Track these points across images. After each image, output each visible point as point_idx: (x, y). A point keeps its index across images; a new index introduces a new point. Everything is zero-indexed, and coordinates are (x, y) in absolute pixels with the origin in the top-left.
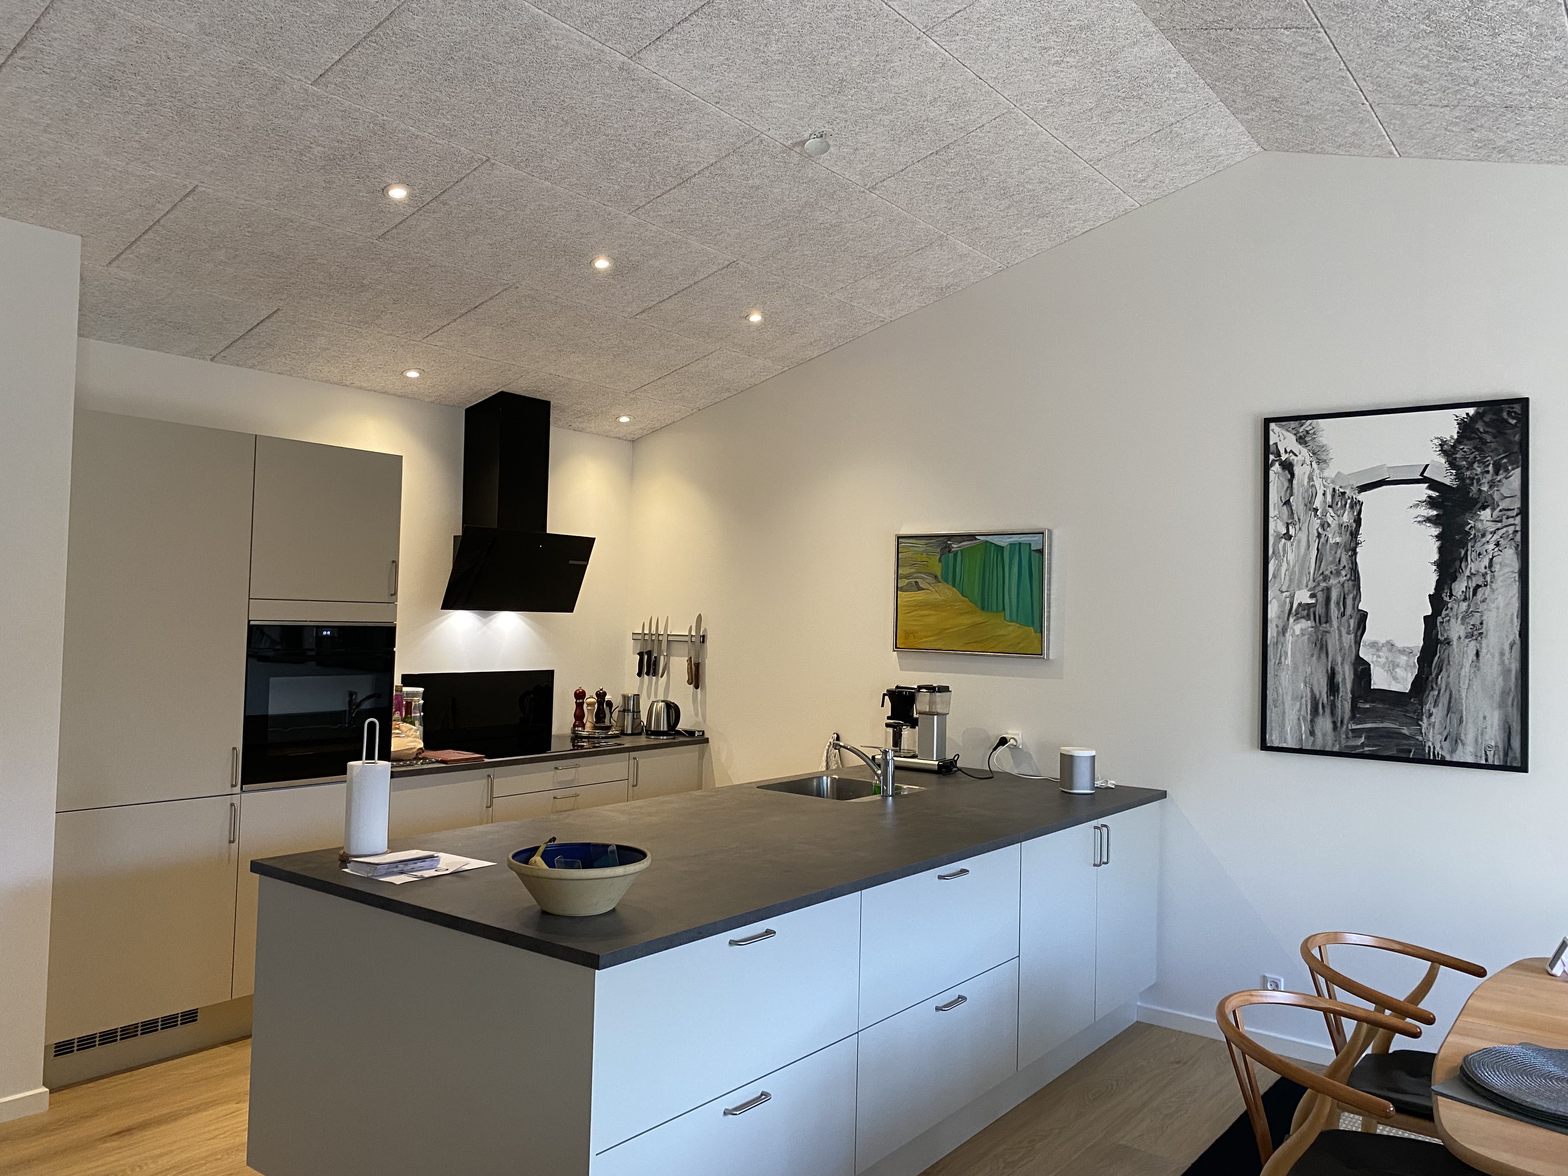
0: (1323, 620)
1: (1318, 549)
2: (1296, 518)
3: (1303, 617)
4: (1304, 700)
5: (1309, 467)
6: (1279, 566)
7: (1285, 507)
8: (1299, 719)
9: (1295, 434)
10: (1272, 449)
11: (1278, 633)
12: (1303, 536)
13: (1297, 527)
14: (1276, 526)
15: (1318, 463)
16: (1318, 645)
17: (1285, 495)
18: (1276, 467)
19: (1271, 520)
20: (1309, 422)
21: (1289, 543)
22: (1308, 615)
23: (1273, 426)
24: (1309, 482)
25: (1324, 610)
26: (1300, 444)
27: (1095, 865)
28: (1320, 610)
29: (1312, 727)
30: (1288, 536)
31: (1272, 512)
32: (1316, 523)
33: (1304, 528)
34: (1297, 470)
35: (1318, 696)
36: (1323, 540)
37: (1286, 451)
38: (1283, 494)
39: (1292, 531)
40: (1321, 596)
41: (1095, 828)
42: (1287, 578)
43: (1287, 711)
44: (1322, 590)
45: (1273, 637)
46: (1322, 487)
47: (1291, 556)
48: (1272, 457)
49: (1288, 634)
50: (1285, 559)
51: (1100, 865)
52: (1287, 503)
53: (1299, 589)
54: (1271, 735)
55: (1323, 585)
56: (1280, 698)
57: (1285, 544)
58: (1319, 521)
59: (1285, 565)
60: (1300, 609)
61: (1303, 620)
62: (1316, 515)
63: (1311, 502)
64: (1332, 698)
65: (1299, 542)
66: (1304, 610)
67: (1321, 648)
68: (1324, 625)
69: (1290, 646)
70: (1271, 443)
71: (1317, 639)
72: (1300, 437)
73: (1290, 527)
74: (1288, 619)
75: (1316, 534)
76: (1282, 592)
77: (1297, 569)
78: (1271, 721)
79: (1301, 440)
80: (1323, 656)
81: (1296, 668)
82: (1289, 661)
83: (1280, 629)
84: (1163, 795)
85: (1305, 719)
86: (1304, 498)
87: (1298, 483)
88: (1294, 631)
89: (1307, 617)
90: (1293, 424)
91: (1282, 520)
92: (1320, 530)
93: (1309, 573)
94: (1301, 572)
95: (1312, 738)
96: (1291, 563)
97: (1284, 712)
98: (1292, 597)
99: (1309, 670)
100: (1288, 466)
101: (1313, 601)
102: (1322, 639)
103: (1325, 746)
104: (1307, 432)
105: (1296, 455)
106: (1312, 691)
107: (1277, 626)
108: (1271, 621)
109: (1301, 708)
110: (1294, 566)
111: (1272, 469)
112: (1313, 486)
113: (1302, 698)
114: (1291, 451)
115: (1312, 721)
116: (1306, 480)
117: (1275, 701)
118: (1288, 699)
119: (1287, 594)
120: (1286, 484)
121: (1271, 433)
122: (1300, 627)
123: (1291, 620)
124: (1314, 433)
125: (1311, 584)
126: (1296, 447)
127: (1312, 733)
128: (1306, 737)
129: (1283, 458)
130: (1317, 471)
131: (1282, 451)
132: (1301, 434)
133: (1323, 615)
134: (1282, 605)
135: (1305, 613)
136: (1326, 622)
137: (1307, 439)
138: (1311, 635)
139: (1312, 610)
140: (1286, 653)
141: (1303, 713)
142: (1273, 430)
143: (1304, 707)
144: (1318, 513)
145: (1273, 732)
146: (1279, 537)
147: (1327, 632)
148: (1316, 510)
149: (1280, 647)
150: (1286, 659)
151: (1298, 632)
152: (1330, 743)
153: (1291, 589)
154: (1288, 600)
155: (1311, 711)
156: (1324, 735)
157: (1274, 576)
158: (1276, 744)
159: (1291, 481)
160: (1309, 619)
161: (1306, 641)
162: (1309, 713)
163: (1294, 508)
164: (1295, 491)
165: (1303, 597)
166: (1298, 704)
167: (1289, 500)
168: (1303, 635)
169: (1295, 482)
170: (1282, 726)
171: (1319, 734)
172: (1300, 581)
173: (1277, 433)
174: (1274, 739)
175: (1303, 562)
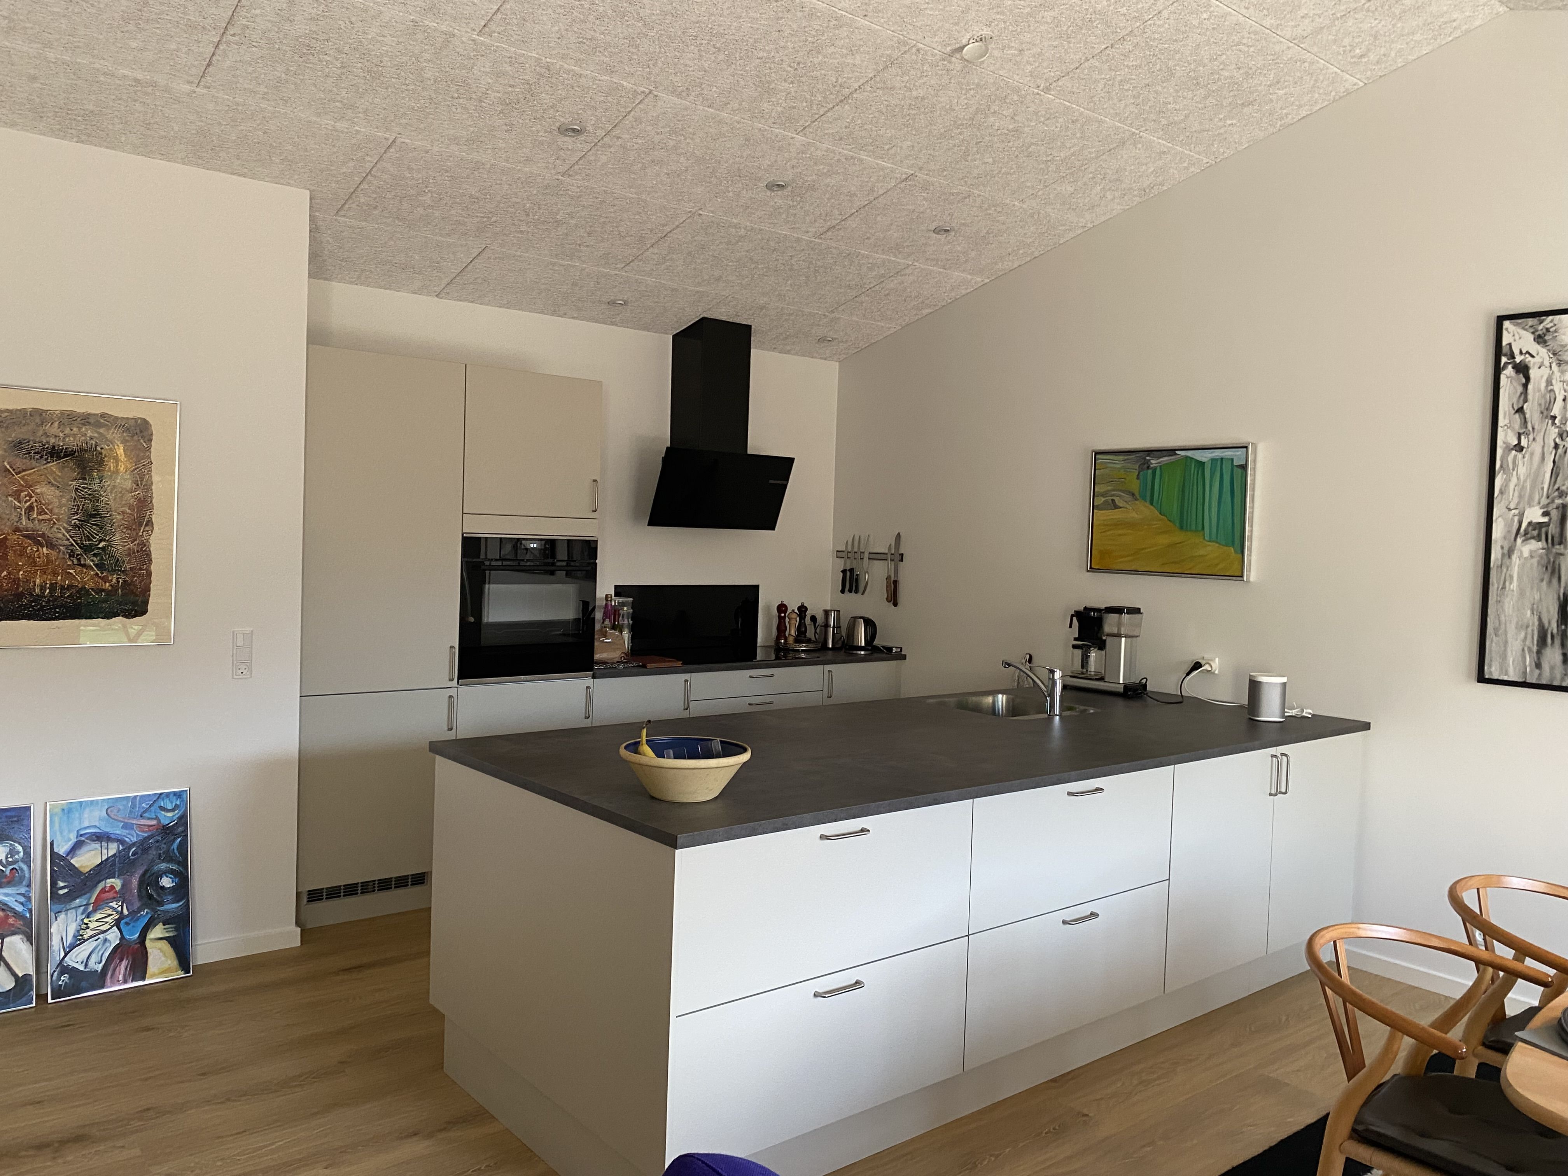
0: (1556, 540)
1: (1554, 462)
2: (1530, 427)
3: (1533, 538)
4: (1530, 629)
5: (1548, 371)
6: (1507, 482)
7: (1517, 415)
8: (1523, 650)
9: (1533, 333)
10: (1505, 350)
11: (1503, 555)
12: (1537, 448)
13: (1531, 437)
14: (1506, 437)
15: (1559, 365)
16: (1549, 569)
17: (1518, 401)
18: (1509, 371)
19: (1500, 429)
20: (1550, 318)
21: (1520, 455)
22: (1539, 535)
23: (1507, 324)
24: (1547, 386)
25: (1558, 530)
26: (1539, 343)
27: (1270, 794)
28: (1553, 529)
29: (1539, 659)
30: (1519, 448)
31: (1502, 421)
32: (1554, 432)
33: (1539, 439)
34: (1532, 373)
35: (1546, 625)
36: (1560, 451)
37: (1521, 353)
38: (1515, 400)
39: (1524, 443)
40: (1555, 514)
41: (1272, 756)
42: (1516, 494)
43: (1510, 640)
44: (1557, 508)
45: (1497, 559)
46: (1563, 392)
47: (1522, 470)
48: (1504, 359)
49: (1514, 557)
50: (1515, 473)
51: (1275, 795)
52: (1520, 410)
53: (1530, 506)
54: (1490, 666)
55: (1559, 501)
56: (1503, 626)
57: (1515, 456)
58: (1557, 430)
59: (1514, 480)
60: (1530, 528)
61: (1533, 541)
62: (1553, 424)
63: (1549, 409)
64: (1563, 627)
65: (1532, 454)
66: (1534, 530)
67: (1553, 572)
68: (1558, 547)
69: (1516, 568)
70: (1504, 343)
71: (1549, 562)
72: (1539, 336)
73: (1523, 437)
74: (1515, 540)
75: (1552, 444)
76: (1510, 510)
77: (1528, 484)
78: (1491, 651)
79: (1540, 339)
80: (1555, 581)
81: (1522, 593)
82: (1514, 585)
83: (1506, 551)
84: (1366, 726)
85: (1530, 650)
86: (1540, 405)
87: (1534, 388)
88: (1521, 553)
89: (1538, 538)
90: (1531, 321)
91: (1513, 430)
92: (1558, 440)
93: (1543, 489)
94: (1533, 487)
95: (1537, 672)
96: (1522, 478)
97: (1506, 642)
98: (1521, 515)
99: (1537, 597)
100: (1523, 370)
101: (1546, 519)
102: (1554, 562)
103: (1553, 678)
104: (1548, 330)
105: (1533, 356)
106: (1540, 619)
107: (1502, 548)
108: (1496, 541)
109: (1525, 638)
110: (1525, 481)
111: (1504, 372)
112: (1552, 390)
113: (1527, 627)
114: (1528, 353)
115: (1539, 652)
116: (1543, 385)
117: (1496, 630)
118: (1512, 629)
119: (1516, 512)
120: (1520, 389)
121: (1505, 333)
122: (1530, 549)
123: (1519, 540)
124: (1556, 331)
125: (1544, 501)
126: (1534, 348)
127: (1538, 665)
128: (1531, 671)
129: (1518, 360)
130: (1557, 374)
131: (1516, 352)
132: (1540, 332)
133: (1557, 535)
134: (1509, 525)
135: (1535, 533)
136: (1560, 543)
137: (1546, 338)
138: (1541, 557)
139: (1544, 530)
140: (1511, 577)
141: (1528, 643)
142: (1507, 329)
143: (1529, 637)
144: (1557, 421)
145: (1493, 663)
146: (1509, 449)
147: (1562, 554)
148: (1554, 418)
149: (1505, 570)
150: (1511, 583)
151: (1526, 554)
152: (1558, 676)
153: (1521, 506)
154: (1516, 519)
155: (1538, 641)
156: (1552, 668)
157: (1501, 492)
158: (1495, 676)
159: (1525, 386)
160: (1540, 540)
161: (1536, 564)
162: (1535, 643)
163: (1527, 416)
164: (1530, 397)
165: (1534, 515)
166: (1523, 634)
167: (1522, 407)
168: (1532, 557)
169: (1530, 387)
170: (1504, 657)
171: (1546, 666)
172: (1531, 498)
173: (1511, 333)
174: (1493, 670)
175: (1536, 477)
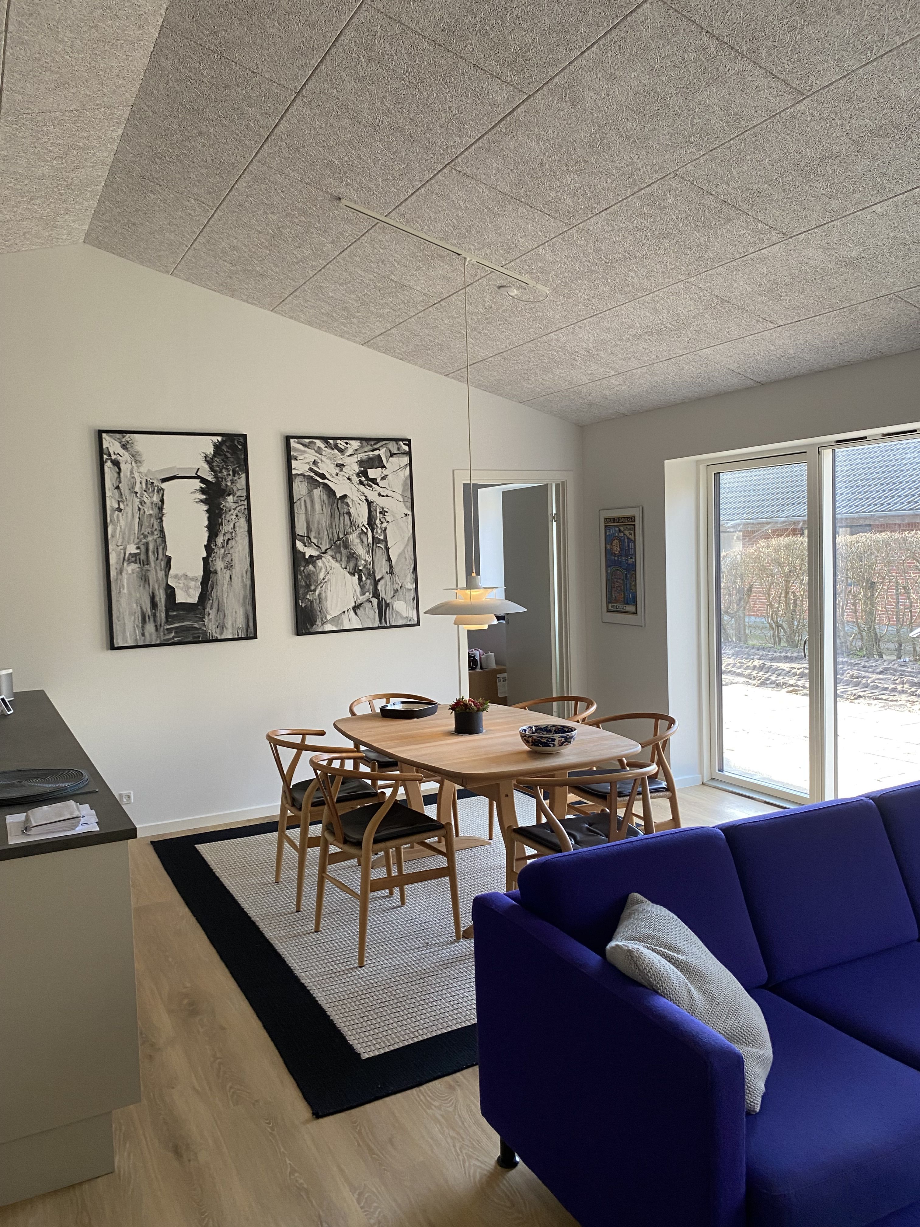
0: (145, 563)
1: (139, 518)
2: (124, 498)
3: (133, 562)
4: (137, 614)
5: (130, 465)
6: (114, 531)
7: (116, 491)
8: (134, 627)
9: (120, 443)
10: (105, 451)
11: (117, 573)
12: (129, 510)
13: (125, 503)
14: (111, 503)
15: (136, 462)
16: (143, 579)
17: (116, 483)
18: (109, 464)
19: (107, 499)
20: (128, 435)
21: (120, 514)
22: (136, 560)
23: (104, 435)
24: (131, 475)
25: (145, 556)
26: (124, 449)
28: (143, 557)
29: (143, 630)
30: (119, 509)
31: (108, 494)
32: (137, 501)
33: (130, 504)
34: (122, 466)
35: (145, 610)
36: (142, 512)
37: (114, 453)
38: (114, 481)
39: (122, 507)
40: (143, 548)
42: (121, 537)
43: (126, 622)
44: (144, 544)
45: (114, 576)
46: (139, 478)
47: (123, 523)
48: (105, 457)
49: (124, 573)
50: (118, 524)
52: (118, 488)
53: (129, 543)
54: (117, 639)
55: (144, 540)
56: (122, 616)
57: (118, 515)
58: (139, 500)
59: (119, 528)
60: (130, 557)
61: (133, 564)
62: (137, 496)
63: (133, 488)
64: (154, 611)
65: (127, 513)
66: (133, 557)
67: (145, 580)
68: (146, 566)
69: (125, 581)
70: (104, 447)
71: (142, 576)
72: (123, 445)
73: (121, 504)
74: (123, 564)
75: (137, 508)
76: (118, 546)
77: (127, 531)
78: (117, 631)
79: (124, 447)
80: (147, 586)
81: (130, 594)
82: (125, 591)
83: (118, 570)
85: (137, 626)
86: (128, 485)
87: (124, 475)
88: (127, 571)
90: (118, 436)
91: (115, 499)
92: (140, 506)
93: (135, 534)
94: (129, 533)
95: (143, 638)
96: (123, 527)
97: (125, 624)
98: (125, 549)
99: (138, 595)
100: (116, 463)
101: (138, 551)
102: (145, 575)
103: (151, 640)
104: (128, 442)
105: (121, 456)
106: (141, 608)
107: (116, 569)
108: (112, 565)
109: (135, 620)
110: (125, 529)
111: (106, 464)
112: (134, 477)
113: (135, 613)
114: (118, 454)
115: (143, 627)
116: (129, 473)
117: (118, 617)
118: (127, 614)
119: (121, 547)
120: (116, 475)
121: (104, 440)
122: (132, 568)
123: (125, 564)
124: (132, 443)
125: (137, 541)
126: (122, 451)
127: (143, 635)
128: (140, 637)
129: (113, 457)
130: (135, 468)
131: (112, 453)
132: (123, 443)
133: (145, 560)
134: (118, 555)
135: (133, 559)
136: (147, 564)
137: (128, 446)
138: (138, 572)
139: (138, 557)
140: (123, 585)
141: (137, 623)
142: (105, 439)
143: (137, 620)
145: (119, 637)
146: (114, 510)
147: (148, 570)
148: (136, 493)
149: (119, 582)
150: (123, 589)
151: (130, 572)
152: (154, 637)
153: (124, 544)
154: (122, 551)
155: (142, 621)
156: (151, 635)
157: (112, 536)
158: (120, 645)
159: (119, 473)
160: (136, 563)
161: (136, 577)
162: (140, 622)
163: (122, 491)
164: (122, 480)
165: (132, 549)
166: (133, 618)
167: (118, 486)
168: (133, 573)
169: (122, 474)
170: (124, 632)
171: (147, 634)
172: (129, 539)
173: (108, 442)
174: (119, 642)
175: (130, 526)
